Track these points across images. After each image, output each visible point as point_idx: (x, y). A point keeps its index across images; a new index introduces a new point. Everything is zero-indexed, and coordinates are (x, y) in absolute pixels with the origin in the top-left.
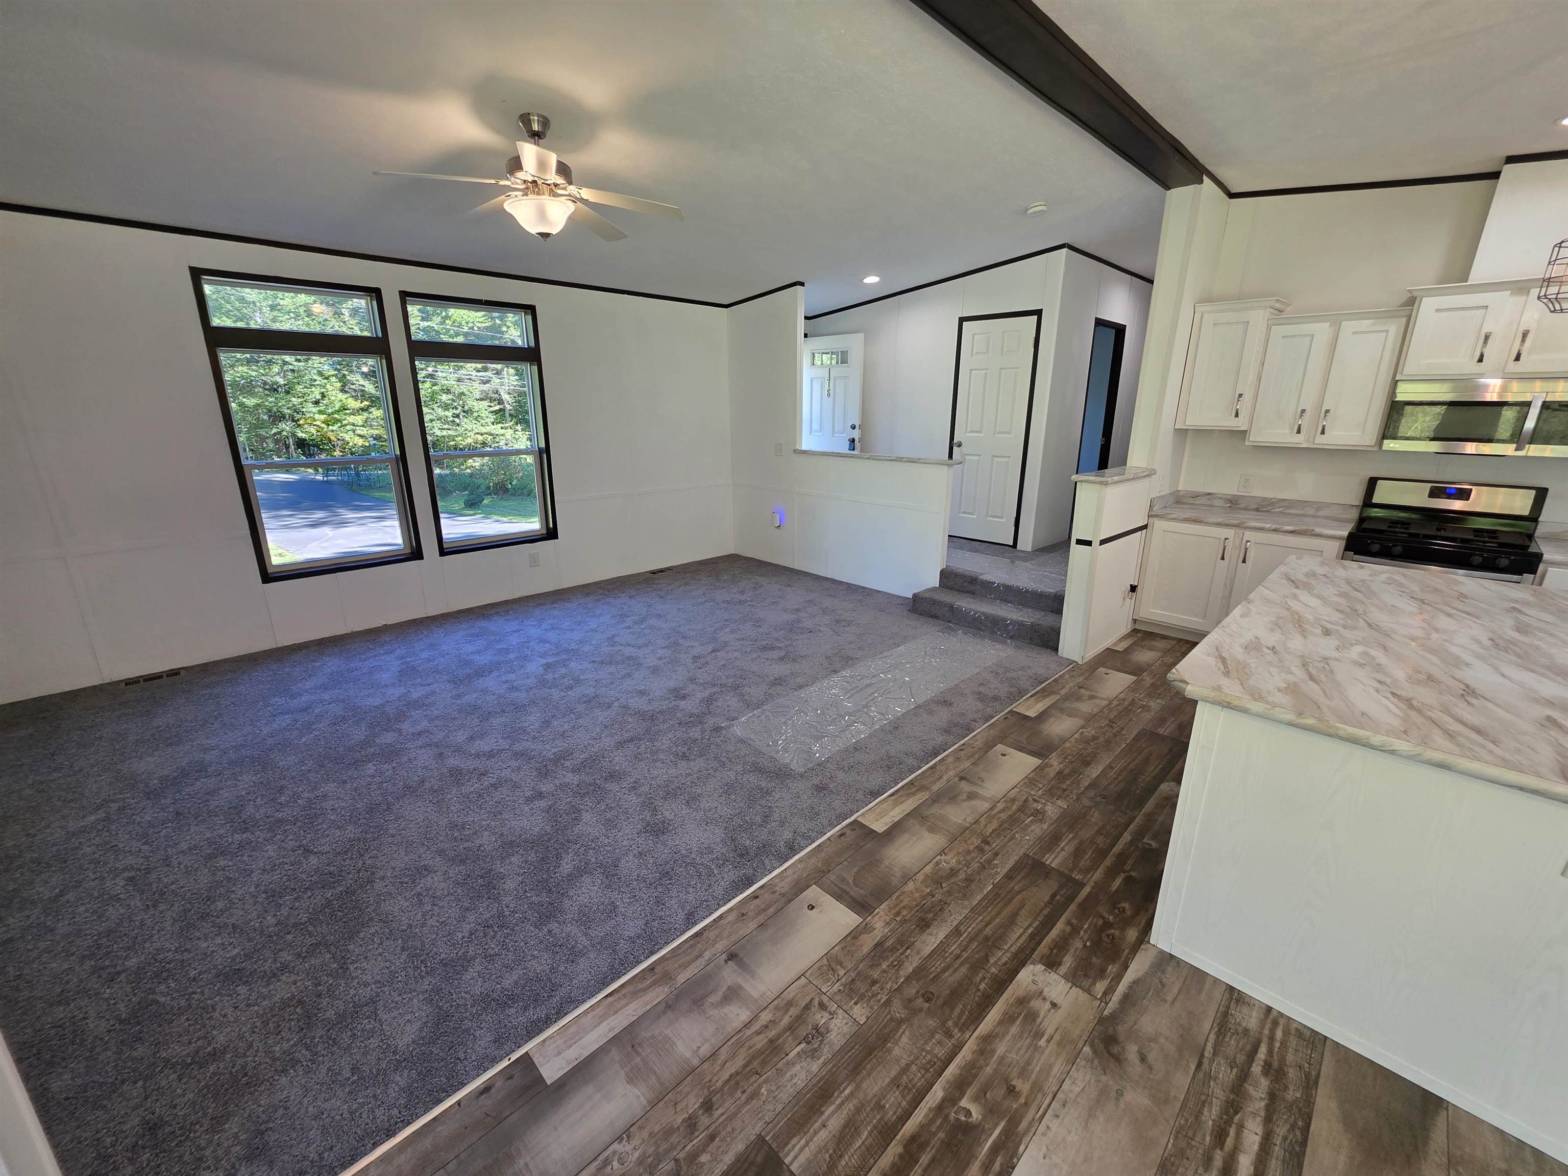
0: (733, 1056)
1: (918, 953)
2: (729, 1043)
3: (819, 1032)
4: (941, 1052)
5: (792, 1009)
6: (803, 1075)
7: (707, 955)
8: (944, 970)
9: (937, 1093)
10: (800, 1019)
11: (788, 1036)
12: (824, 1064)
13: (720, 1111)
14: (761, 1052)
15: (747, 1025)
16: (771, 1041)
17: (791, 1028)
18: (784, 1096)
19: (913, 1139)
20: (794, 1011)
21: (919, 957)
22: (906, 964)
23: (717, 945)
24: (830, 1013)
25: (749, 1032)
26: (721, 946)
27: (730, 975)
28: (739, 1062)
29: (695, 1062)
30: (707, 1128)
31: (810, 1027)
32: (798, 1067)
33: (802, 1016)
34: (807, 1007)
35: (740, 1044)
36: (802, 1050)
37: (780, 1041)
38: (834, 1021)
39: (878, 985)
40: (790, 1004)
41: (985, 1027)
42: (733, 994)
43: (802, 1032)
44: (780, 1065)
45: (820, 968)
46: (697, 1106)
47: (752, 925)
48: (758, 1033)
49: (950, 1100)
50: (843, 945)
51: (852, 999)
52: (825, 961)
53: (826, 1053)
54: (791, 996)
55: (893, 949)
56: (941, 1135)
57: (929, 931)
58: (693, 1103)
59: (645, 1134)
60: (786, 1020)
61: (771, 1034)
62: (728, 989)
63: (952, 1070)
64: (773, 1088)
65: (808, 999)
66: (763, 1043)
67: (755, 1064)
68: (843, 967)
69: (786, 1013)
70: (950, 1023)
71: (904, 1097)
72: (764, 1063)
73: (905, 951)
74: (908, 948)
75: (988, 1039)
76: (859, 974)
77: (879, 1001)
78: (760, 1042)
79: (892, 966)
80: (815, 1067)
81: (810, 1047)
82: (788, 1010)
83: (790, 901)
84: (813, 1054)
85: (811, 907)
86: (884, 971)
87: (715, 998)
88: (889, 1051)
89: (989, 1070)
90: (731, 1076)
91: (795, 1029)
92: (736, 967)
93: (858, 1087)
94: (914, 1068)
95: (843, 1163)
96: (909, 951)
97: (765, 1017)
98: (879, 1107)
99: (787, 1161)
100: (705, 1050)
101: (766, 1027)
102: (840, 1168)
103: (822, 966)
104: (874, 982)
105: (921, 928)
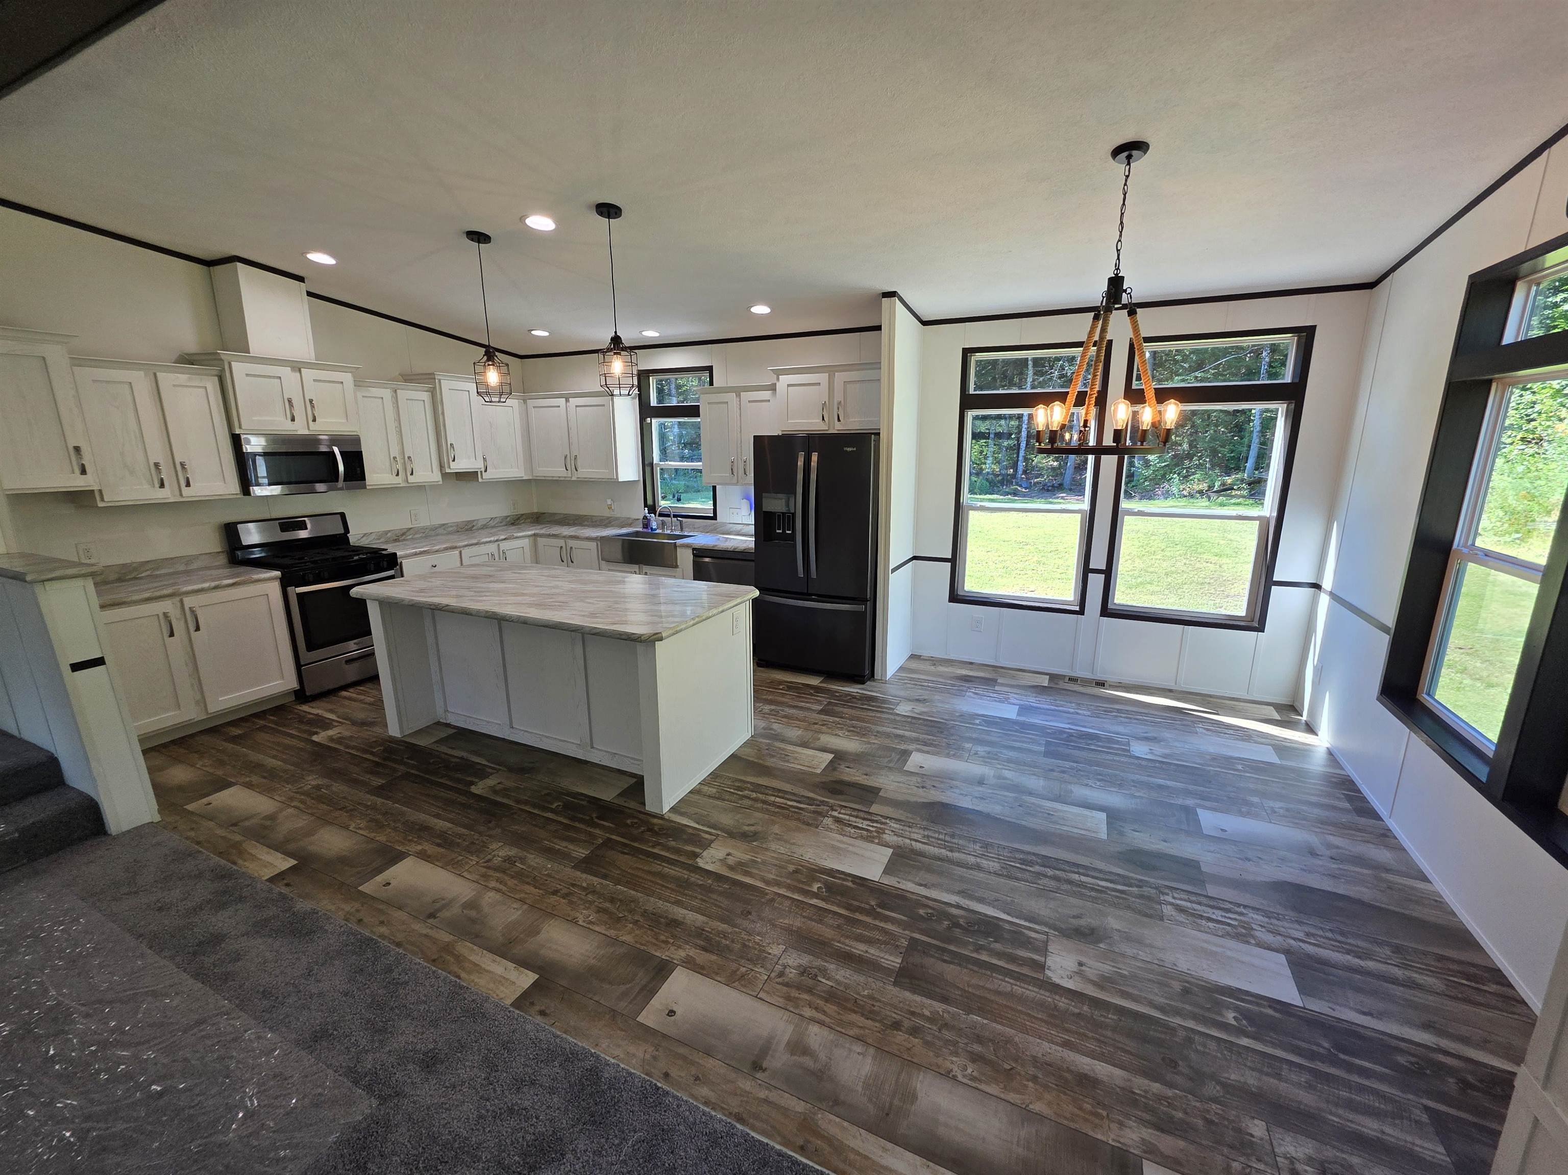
0: (852, 1024)
1: (707, 923)
2: (843, 1031)
3: (804, 971)
4: (787, 903)
5: (792, 995)
6: (842, 972)
7: (763, 1094)
8: (720, 907)
9: (814, 901)
10: (799, 987)
11: (818, 991)
12: (827, 962)
13: (894, 1015)
14: (839, 1005)
15: (821, 1023)
16: (827, 1001)
17: (810, 991)
18: (862, 979)
19: (847, 909)
20: (794, 993)
21: (710, 922)
22: (720, 929)
23: (748, 1089)
24: (785, 969)
25: (827, 1020)
26: (746, 1085)
27: (779, 1059)
28: (854, 1017)
29: (872, 1051)
30: (910, 1019)
31: (803, 978)
32: (838, 977)
33: (795, 986)
34: (787, 985)
35: (840, 1023)
36: (823, 978)
37: (823, 994)
38: (790, 963)
39: (747, 943)
40: (788, 998)
41: (759, 884)
42: (798, 1047)
43: (810, 982)
44: (841, 988)
45: (745, 986)
46: (901, 1033)
47: (710, 1063)
48: (825, 1013)
49: (816, 895)
50: (713, 975)
51: (766, 957)
52: (736, 984)
53: (818, 963)
54: (781, 1000)
55: (708, 940)
56: (839, 898)
57: (680, 919)
58: (900, 1037)
59: (940, 1061)
60: (805, 996)
61: (821, 1003)
62: (795, 1055)
63: (796, 896)
64: (860, 988)
65: (779, 987)
66: (831, 1006)
67: (849, 1005)
68: (738, 969)
69: (797, 998)
70: (763, 900)
71: (827, 916)
72: (847, 1000)
73: (707, 931)
74: (703, 930)
75: (767, 882)
76: (742, 957)
77: (761, 941)
78: (831, 1008)
79: (725, 937)
80: (832, 967)
81: (818, 973)
82: (794, 998)
83: (664, 1036)
84: (824, 971)
85: (671, 1013)
86: (733, 941)
87: (807, 1061)
88: (799, 928)
89: (788, 881)
90: (868, 1019)
91: (808, 987)
92: (768, 1058)
93: (833, 940)
94: (804, 914)
95: (881, 938)
96: (707, 929)
97: (808, 1012)
98: (839, 927)
99: (898, 966)
100: (858, 1048)
101: (816, 1009)
102: (884, 939)
103: (742, 985)
104: (744, 945)
105: (679, 924)
